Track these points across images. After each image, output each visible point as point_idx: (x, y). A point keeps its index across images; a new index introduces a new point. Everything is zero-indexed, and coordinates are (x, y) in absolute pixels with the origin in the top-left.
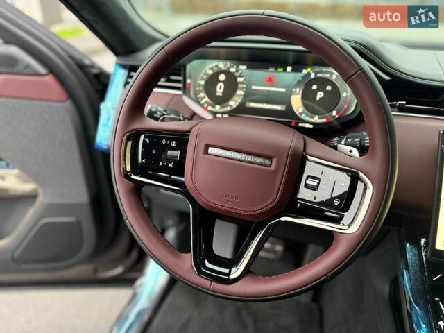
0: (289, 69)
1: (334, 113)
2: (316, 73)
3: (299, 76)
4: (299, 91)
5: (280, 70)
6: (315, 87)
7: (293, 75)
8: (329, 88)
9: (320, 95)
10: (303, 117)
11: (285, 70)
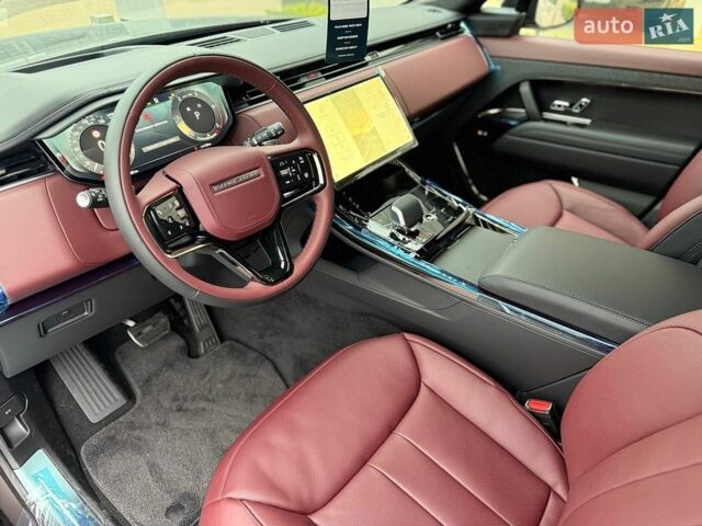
0: (156, 100)
1: (217, 125)
2: (181, 95)
3: (169, 103)
4: (178, 118)
5: (149, 104)
6: (188, 109)
7: (163, 105)
8: (199, 106)
9: (197, 114)
10: (199, 139)
11: (153, 103)
